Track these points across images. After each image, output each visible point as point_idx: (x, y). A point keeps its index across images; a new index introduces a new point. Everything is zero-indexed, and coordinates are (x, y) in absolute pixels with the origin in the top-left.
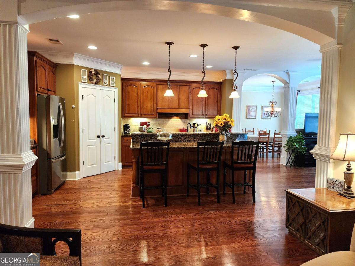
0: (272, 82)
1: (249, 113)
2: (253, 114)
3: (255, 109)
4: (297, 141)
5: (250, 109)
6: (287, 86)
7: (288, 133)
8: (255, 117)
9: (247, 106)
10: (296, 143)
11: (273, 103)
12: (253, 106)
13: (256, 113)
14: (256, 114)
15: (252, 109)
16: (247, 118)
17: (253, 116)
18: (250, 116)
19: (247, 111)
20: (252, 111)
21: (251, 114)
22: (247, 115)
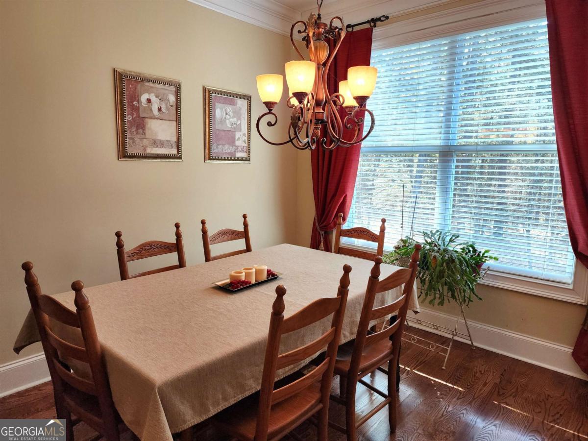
1: (140, 125)
2: (162, 130)
3: (172, 98)
5: (144, 98)
8: (174, 151)
12: (156, 81)
14: (179, 134)
15: (153, 97)
17: (162, 143)
18: (145, 142)
19: (122, 109)
20: (156, 112)
21: (147, 132)
22: (128, 135)
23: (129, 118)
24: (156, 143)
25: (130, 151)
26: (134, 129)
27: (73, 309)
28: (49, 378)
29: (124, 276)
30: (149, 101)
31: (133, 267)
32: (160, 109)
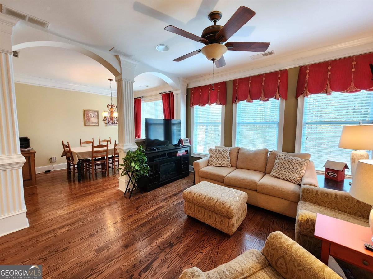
0: (109, 79)
1: (89, 120)
2: (94, 120)
3: (96, 114)
4: (136, 159)
5: (90, 114)
6: (119, 77)
7: (125, 148)
8: (97, 125)
9: (84, 111)
10: (135, 163)
11: (112, 107)
12: (93, 111)
13: (98, 119)
14: (98, 121)
15: (92, 114)
16: (85, 125)
17: (94, 123)
18: (90, 123)
19: (85, 117)
20: (92, 117)
21: (91, 121)
22: (86, 122)
23: (86, 118)
24: (92, 123)
25: (86, 125)
26: (87, 120)
27: (67, 145)
28: (67, 168)
29: (81, 146)
30: (91, 115)
31: (82, 145)
32: (94, 116)
